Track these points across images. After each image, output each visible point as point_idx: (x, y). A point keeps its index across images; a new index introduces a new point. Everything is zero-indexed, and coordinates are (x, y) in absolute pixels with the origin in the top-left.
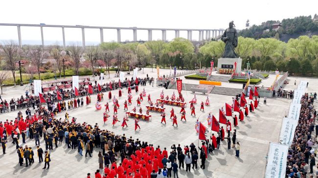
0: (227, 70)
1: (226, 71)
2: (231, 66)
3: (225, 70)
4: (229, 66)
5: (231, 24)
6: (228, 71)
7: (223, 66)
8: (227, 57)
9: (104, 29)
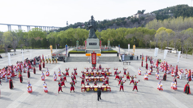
4: (94, 43)
5: (92, 17)
8: (92, 38)
9: (11, 26)
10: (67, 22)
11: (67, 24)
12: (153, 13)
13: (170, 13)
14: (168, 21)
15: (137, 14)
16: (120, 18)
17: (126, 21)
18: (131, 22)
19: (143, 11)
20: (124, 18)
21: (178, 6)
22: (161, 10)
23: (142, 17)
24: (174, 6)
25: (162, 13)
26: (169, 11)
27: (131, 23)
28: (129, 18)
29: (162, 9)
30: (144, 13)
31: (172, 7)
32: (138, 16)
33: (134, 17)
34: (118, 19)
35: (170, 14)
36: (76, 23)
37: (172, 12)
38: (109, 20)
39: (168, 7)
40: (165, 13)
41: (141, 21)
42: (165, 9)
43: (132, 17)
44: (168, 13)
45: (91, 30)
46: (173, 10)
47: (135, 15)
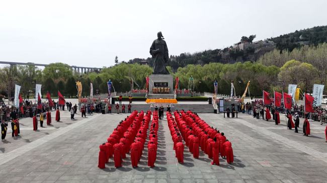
0: (162, 88)
1: (161, 90)
2: (165, 84)
3: (159, 88)
6: (164, 90)
7: (156, 84)
8: (160, 73)
10: (117, 58)
11: (117, 61)
12: (269, 41)
13: (302, 40)
14: (300, 52)
15: (240, 43)
16: (209, 51)
17: (221, 56)
18: (231, 56)
19: (252, 37)
20: (217, 51)
21: (315, 28)
22: (285, 35)
23: (249, 47)
24: (308, 29)
25: (287, 41)
26: (300, 37)
27: (229, 59)
28: (226, 50)
29: (287, 35)
30: (253, 41)
31: (305, 31)
32: (241, 47)
33: (234, 49)
34: (205, 53)
35: (302, 43)
36: (133, 59)
37: (305, 38)
38: (190, 55)
39: (297, 31)
40: (292, 41)
41: (247, 55)
42: (291, 34)
43: (231, 49)
44: (298, 40)
45: (157, 59)
46: (307, 35)
47: (236, 44)
